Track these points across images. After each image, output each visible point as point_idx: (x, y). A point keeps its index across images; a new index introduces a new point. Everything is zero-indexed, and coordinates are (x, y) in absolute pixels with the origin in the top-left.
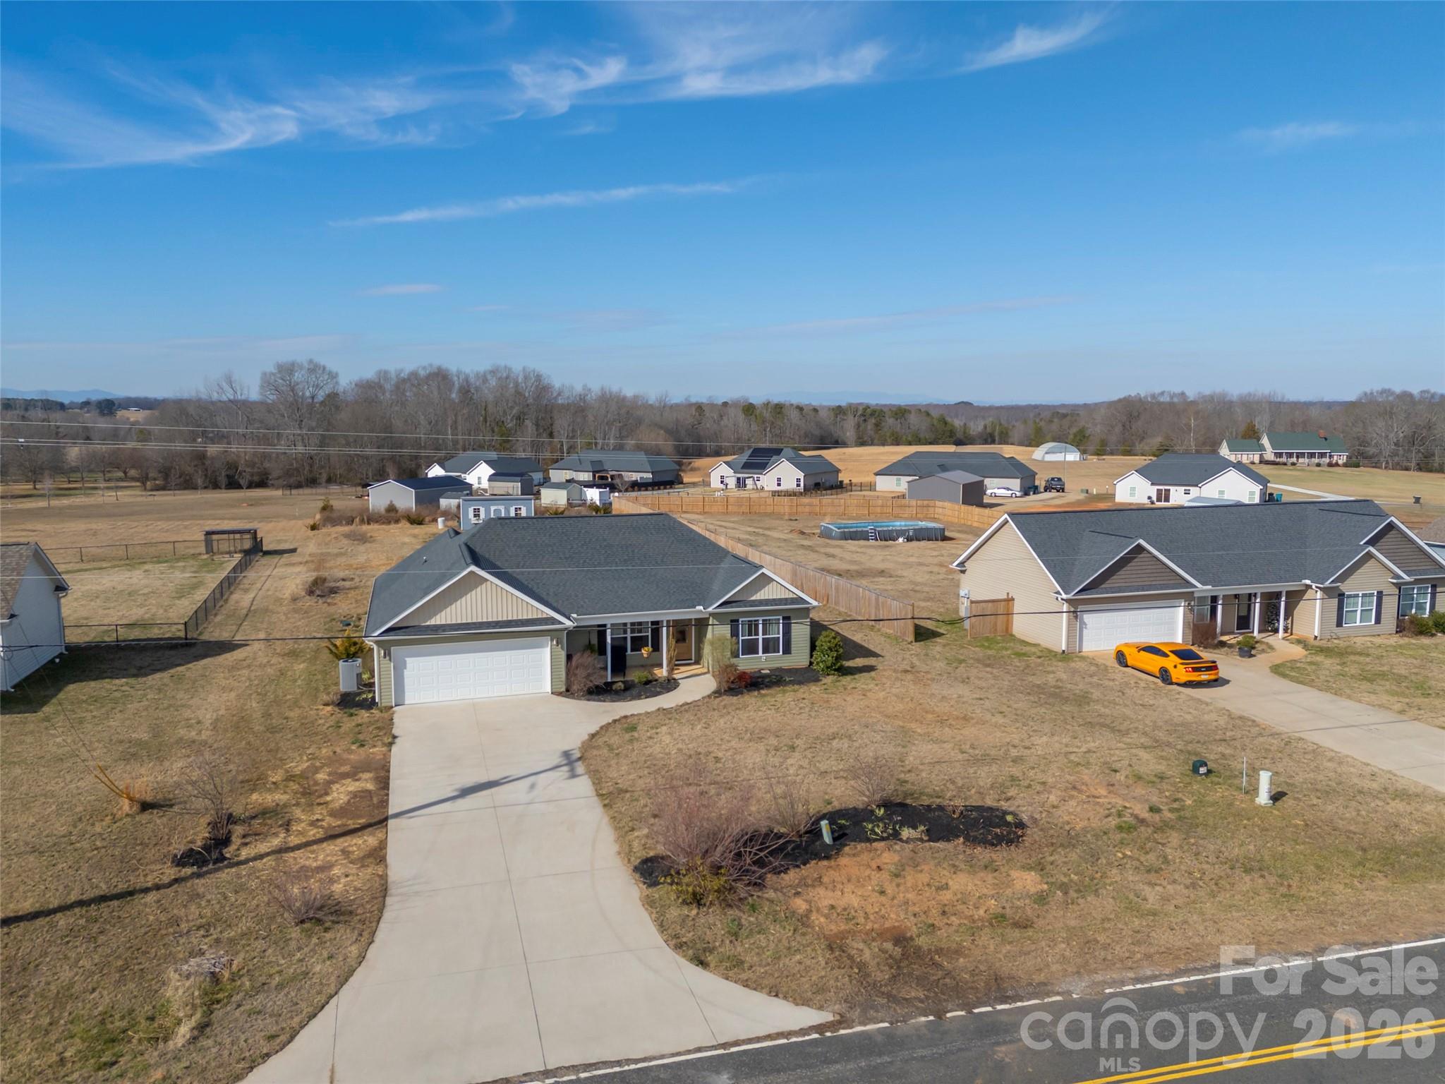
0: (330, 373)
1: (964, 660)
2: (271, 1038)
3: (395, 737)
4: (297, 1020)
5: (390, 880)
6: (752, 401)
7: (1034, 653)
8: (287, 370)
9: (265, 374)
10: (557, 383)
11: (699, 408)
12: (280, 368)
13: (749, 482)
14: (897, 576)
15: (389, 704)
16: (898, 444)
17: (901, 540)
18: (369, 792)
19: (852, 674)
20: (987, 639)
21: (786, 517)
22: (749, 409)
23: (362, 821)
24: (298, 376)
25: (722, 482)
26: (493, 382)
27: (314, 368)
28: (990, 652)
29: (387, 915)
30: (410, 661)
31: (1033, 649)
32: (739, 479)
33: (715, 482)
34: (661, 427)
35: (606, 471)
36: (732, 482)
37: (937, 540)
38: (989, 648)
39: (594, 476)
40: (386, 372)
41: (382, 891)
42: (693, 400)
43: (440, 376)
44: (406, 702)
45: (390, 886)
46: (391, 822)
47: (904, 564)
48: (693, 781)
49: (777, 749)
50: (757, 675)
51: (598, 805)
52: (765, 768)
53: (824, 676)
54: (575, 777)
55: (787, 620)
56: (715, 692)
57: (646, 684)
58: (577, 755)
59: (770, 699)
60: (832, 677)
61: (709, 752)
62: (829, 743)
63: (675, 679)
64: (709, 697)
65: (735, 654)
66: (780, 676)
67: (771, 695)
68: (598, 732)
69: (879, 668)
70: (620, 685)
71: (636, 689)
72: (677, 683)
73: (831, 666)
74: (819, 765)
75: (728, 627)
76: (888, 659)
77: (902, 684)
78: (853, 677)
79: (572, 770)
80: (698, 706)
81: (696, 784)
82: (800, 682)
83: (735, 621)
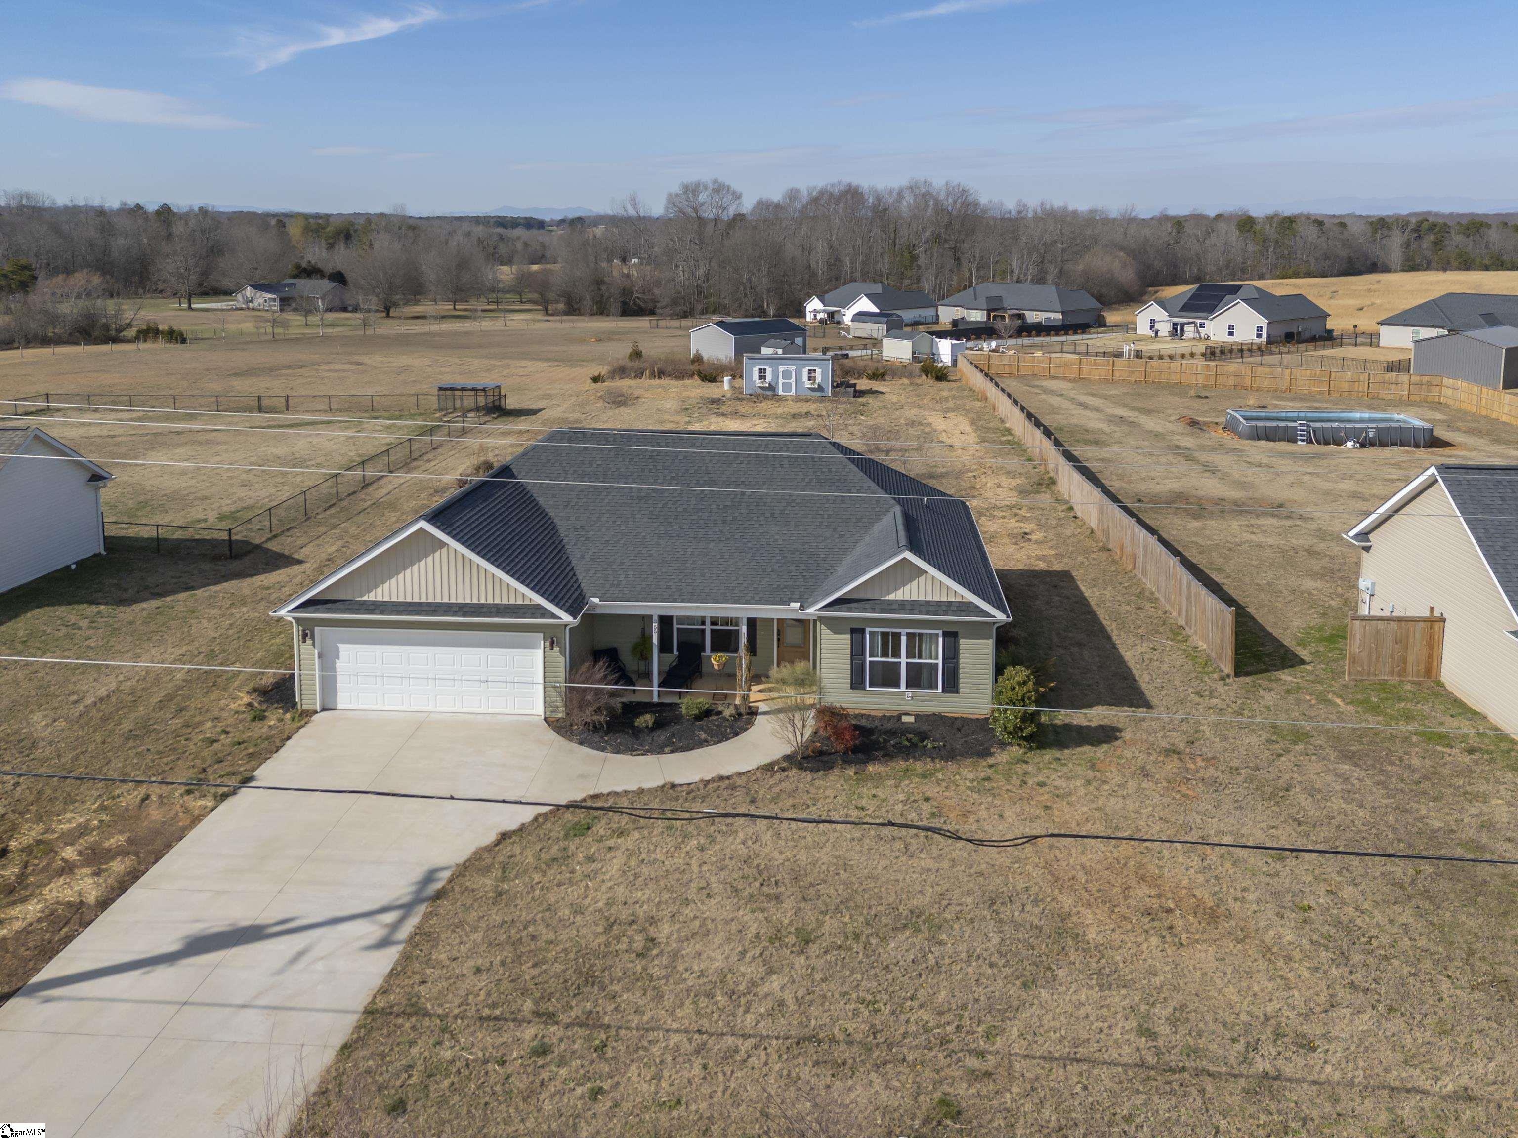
0: (734, 192)
1: (1307, 735)
6: (1254, 214)
7: (1464, 738)
8: (691, 190)
9: (670, 195)
10: (984, 200)
11: (1179, 223)
12: (686, 188)
13: (1189, 330)
14: (1301, 517)
15: (311, 707)
16: (1468, 269)
17: (1350, 444)
19: (1061, 745)
20: (1383, 686)
21: (1192, 393)
22: (1246, 223)
24: (703, 197)
25: (1152, 327)
26: (909, 199)
27: (719, 188)
28: (1373, 722)
30: (345, 649)
31: (1466, 727)
32: (1175, 324)
33: (1143, 328)
34: (1122, 249)
35: (1005, 309)
36: (1164, 329)
37: (1417, 446)
38: (1375, 710)
39: (989, 316)
40: (798, 191)
42: (1172, 212)
43: (852, 194)
44: (339, 706)
46: (20, 998)
47: (1327, 493)
48: (551, 1006)
49: (777, 938)
50: (889, 725)
51: (338, 1041)
52: (710, 995)
53: (1003, 745)
54: (384, 943)
55: (952, 636)
56: (787, 758)
57: (698, 718)
58: (438, 885)
59: (866, 790)
60: (1016, 751)
61: (653, 921)
62: (884, 939)
63: (753, 713)
64: (769, 768)
65: (857, 683)
66: (923, 736)
67: (879, 779)
68: (522, 828)
69: (1127, 735)
70: (646, 719)
71: (674, 728)
72: (750, 723)
73: (1015, 732)
74: (814, 1011)
75: (844, 640)
76: (1161, 713)
77: (1139, 788)
78: (1058, 754)
79: (395, 926)
80: (733, 788)
81: (550, 1017)
82: (950, 755)
83: (857, 632)
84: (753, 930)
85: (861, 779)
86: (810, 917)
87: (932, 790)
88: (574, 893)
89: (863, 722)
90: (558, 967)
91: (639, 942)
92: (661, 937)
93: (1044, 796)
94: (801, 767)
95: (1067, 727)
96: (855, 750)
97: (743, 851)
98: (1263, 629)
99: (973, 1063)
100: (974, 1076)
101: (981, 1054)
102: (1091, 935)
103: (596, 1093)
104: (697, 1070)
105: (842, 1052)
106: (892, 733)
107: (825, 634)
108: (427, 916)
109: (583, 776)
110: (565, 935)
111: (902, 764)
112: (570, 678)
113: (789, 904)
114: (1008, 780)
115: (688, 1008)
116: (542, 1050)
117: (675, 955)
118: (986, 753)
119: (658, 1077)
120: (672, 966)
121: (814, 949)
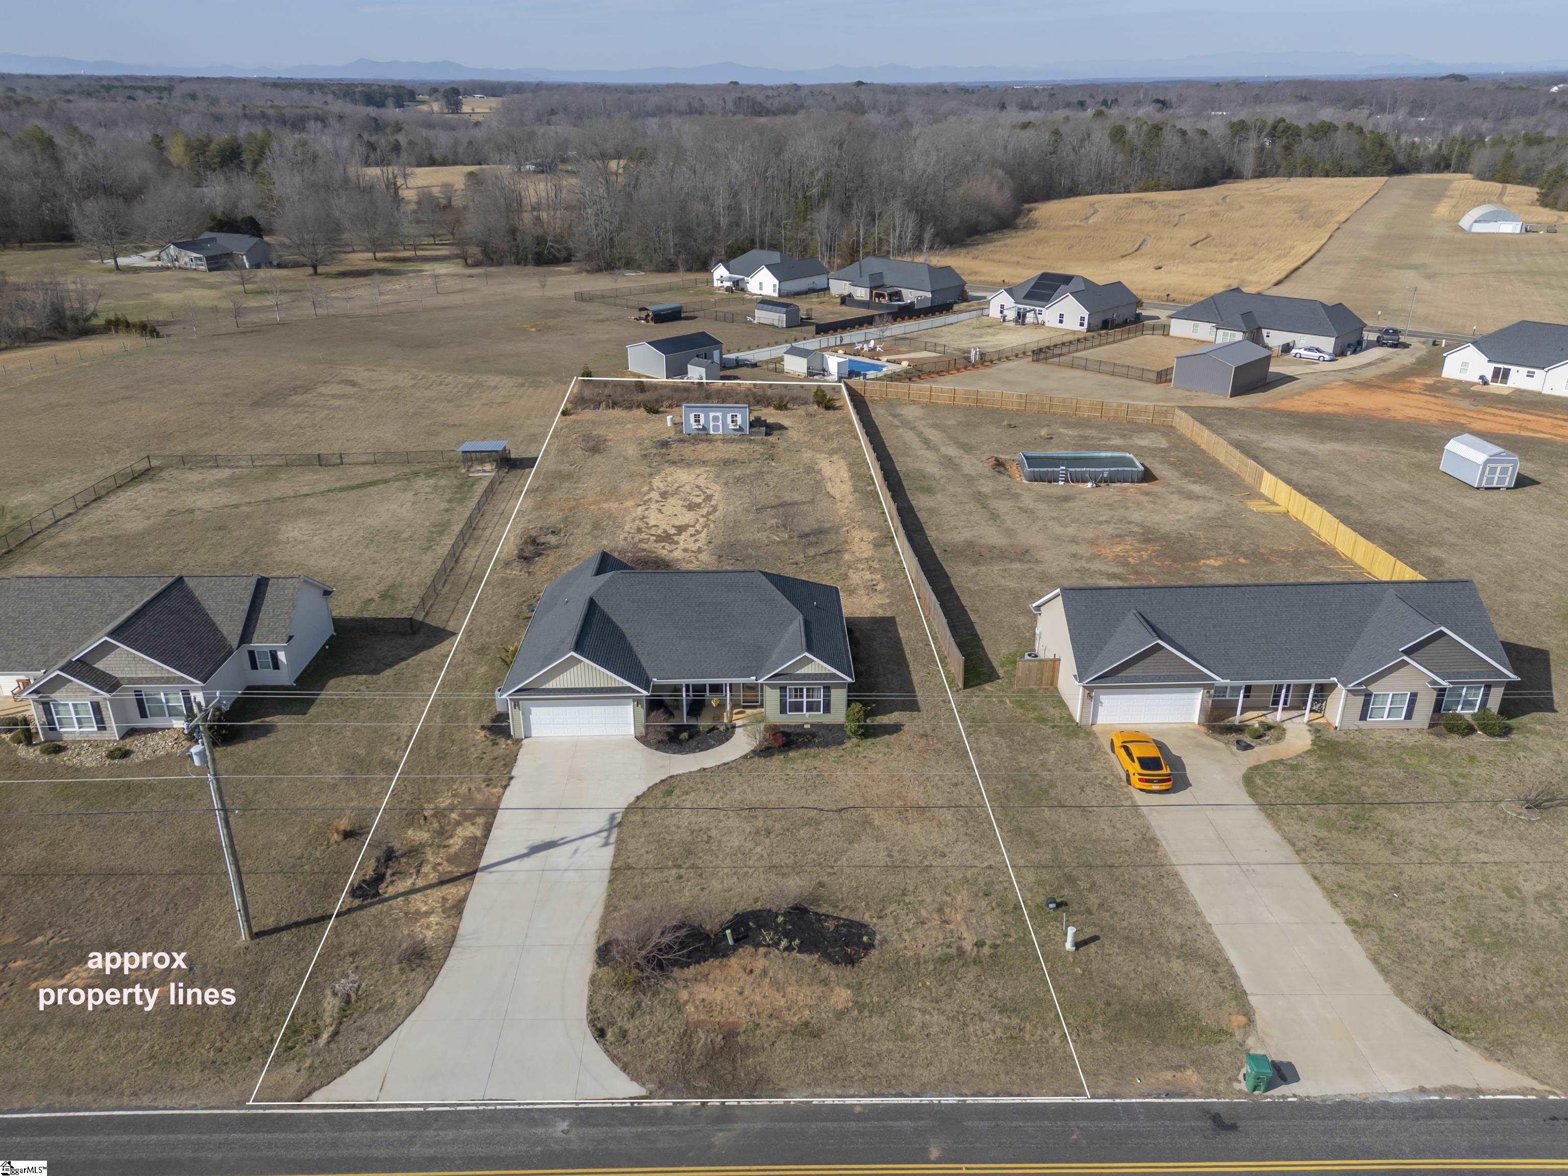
2: (364, 1049)
3: (511, 778)
4: (378, 1039)
5: (460, 931)
7: (1054, 720)
13: (1030, 317)
15: (521, 737)
17: (1091, 484)
18: (476, 838)
20: (1029, 692)
21: (1007, 420)
23: (463, 870)
25: (1001, 312)
29: (449, 963)
30: (534, 710)
31: (1057, 714)
32: (1019, 311)
33: (995, 312)
35: (885, 286)
37: (1133, 482)
39: (871, 292)
41: (450, 942)
44: (535, 736)
45: (458, 938)
46: (478, 874)
48: (679, 862)
49: (757, 832)
50: (798, 730)
51: (606, 880)
52: (736, 855)
53: (849, 738)
54: (606, 844)
55: (827, 688)
56: (753, 751)
57: (709, 732)
58: (619, 820)
59: (789, 766)
60: (855, 740)
61: (708, 829)
62: (798, 830)
63: (734, 727)
64: (745, 757)
65: (783, 711)
66: (814, 735)
67: (794, 760)
68: (644, 794)
69: (906, 728)
70: (684, 735)
71: (698, 738)
72: (733, 733)
73: (855, 733)
74: (774, 857)
75: (777, 692)
76: (923, 713)
77: (906, 757)
78: (874, 740)
79: (608, 837)
80: (730, 768)
81: (680, 867)
82: (826, 744)
83: (783, 689)
84: (748, 830)
85: (787, 760)
86: (770, 823)
87: (817, 763)
88: (674, 820)
89: (787, 730)
90: (677, 849)
91: (705, 838)
92: (713, 835)
93: (865, 763)
94: (760, 756)
95: (879, 726)
96: (784, 745)
97: (739, 798)
98: (986, 656)
99: (830, 870)
100: (830, 874)
101: (832, 867)
102: (876, 822)
103: (703, 889)
104: (735, 880)
105: (785, 870)
106: (799, 734)
107: (767, 690)
108: (619, 833)
109: (663, 767)
110: (676, 837)
111: (804, 751)
112: (647, 721)
113: (761, 819)
114: (850, 755)
115: (728, 861)
116: (680, 877)
117: (720, 841)
118: (843, 743)
119: (722, 882)
120: (719, 845)
121: (772, 836)
